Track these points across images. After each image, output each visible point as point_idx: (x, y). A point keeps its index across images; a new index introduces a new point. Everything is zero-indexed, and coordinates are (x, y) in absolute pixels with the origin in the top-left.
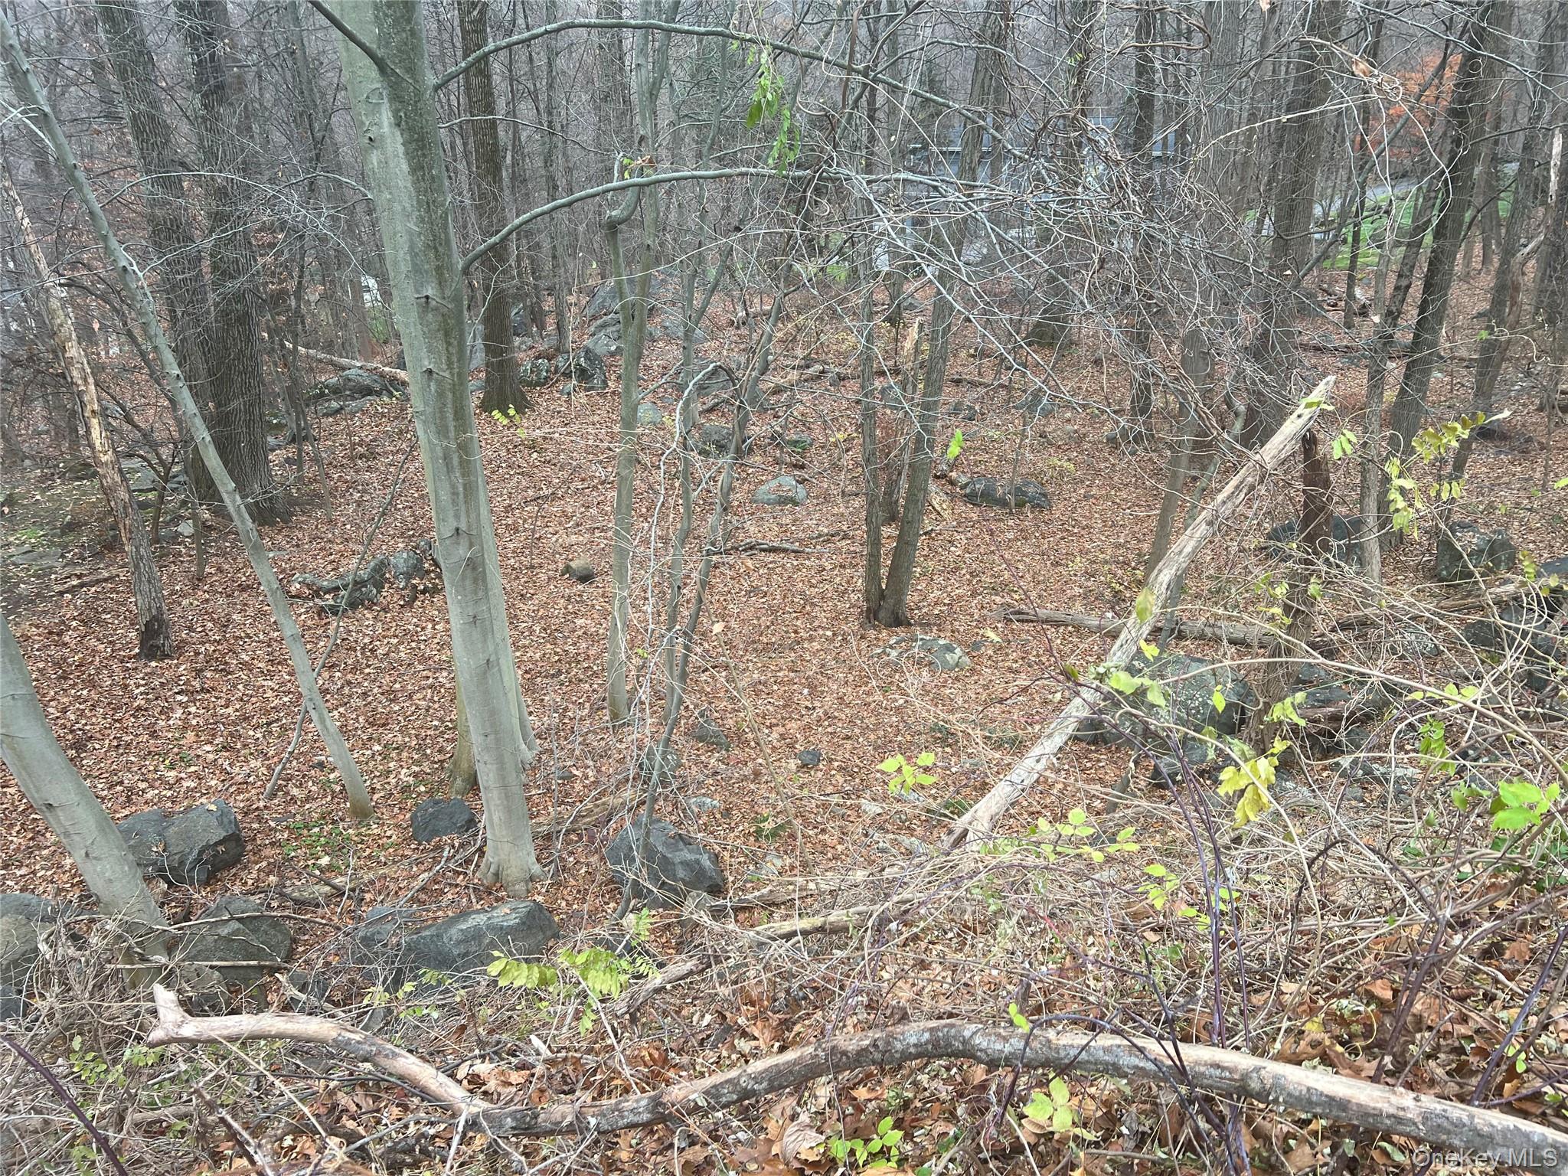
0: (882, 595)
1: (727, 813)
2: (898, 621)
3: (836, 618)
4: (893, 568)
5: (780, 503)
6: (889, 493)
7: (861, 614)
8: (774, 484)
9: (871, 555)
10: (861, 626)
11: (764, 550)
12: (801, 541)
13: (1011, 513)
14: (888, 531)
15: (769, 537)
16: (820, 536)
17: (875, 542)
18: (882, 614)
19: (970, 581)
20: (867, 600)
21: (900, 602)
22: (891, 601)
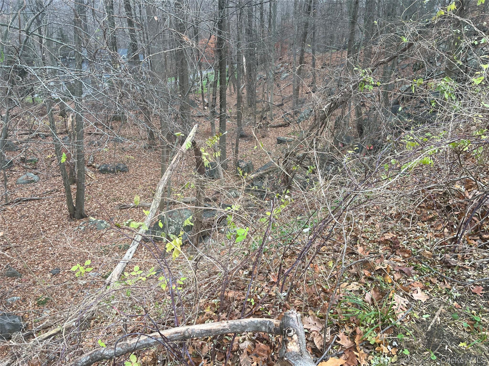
0: (75, 209)
1: (24, 300)
2: (82, 216)
3: (59, 220)
4: (77, 199)
5: (28, 183)
6: (71, 174)
7: (68, 216)
8: (25, 177)
9: (68, 196)
10: (69, 221)
11: (25, 201)
12: (39, 195)
13: (116, 174)
14: (73, 186)
15: (26, 195)
16: (47, 192)
17: (68, 191)
18: (76, 215)
19: (106, 199)
20: (69, 212)
21: (82, 210)
22: (78, 210)
